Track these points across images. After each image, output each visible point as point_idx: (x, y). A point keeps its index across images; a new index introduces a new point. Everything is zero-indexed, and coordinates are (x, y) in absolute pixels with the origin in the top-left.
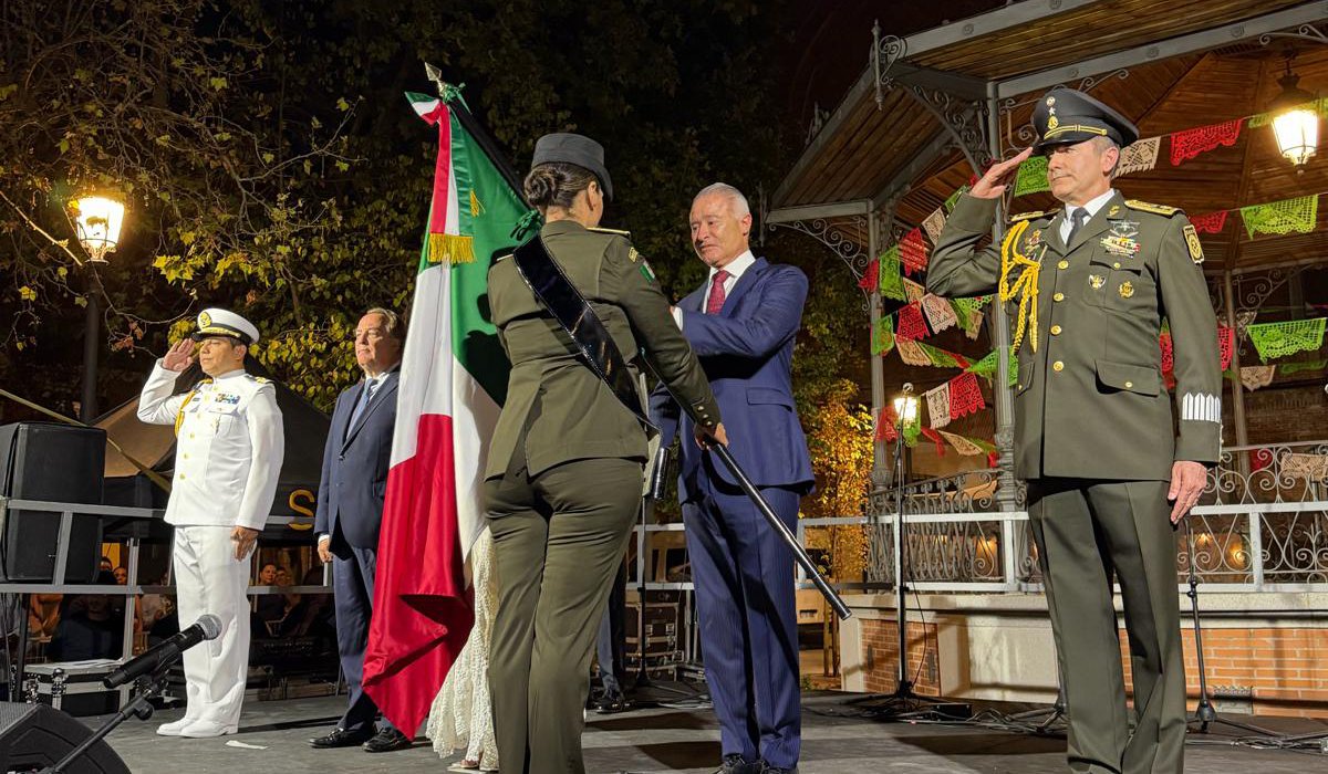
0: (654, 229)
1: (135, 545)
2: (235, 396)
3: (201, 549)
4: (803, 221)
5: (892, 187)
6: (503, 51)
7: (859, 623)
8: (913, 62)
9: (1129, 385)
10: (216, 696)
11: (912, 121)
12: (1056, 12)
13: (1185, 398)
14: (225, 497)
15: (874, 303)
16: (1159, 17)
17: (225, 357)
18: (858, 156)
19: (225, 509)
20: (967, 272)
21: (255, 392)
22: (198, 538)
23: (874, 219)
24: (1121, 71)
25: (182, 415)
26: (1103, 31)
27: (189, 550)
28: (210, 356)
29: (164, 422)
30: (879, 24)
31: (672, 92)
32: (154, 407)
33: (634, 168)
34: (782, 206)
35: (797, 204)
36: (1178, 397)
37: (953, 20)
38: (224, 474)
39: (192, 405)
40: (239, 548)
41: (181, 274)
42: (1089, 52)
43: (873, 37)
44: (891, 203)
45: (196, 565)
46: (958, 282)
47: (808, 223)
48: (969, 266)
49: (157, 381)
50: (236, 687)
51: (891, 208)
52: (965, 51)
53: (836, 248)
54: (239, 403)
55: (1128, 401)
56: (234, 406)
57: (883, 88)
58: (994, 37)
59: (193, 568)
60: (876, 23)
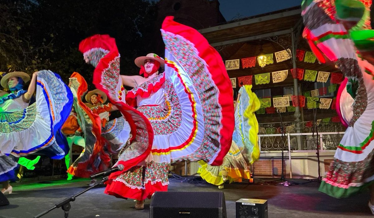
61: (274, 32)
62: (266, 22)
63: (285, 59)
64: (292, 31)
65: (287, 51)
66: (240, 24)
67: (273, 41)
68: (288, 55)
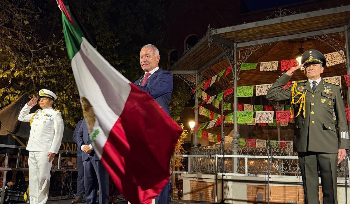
0: (136, 73)
1: (7, 155)
2: (50, 115)
3: (39, 159)
4: (179, 74)
5: (204, 68)
6: (99, 21)
7: (189, 181)
8: (217, 36)
9: (330, 128)
10: (39, 201)
11: (213, 51)
12: (257, 26)
13: (342, 133)
14: (47, 144)
15: (196, 97)
16: (281, 30)
17: (48, 103)
18: (197, 59)
19: (47, 147)
20: (280, 95)
21: (56, 114)
22: (38, 155)
23: (197, 75)
24: (269, 43)
25: (33, 119)
26: (267, 32)
27: (34, 158)
28: (43, 103)
29: (26, 121)
30: (210, 25)
31: (142, 36)
32: (24, 117)
33: (131, 56)
34: (174, 70)
35: (177, 70)
36: (340, 132)
37: (229, 26)
38: (46, 137)
39: (36, 116)
40: (50, 159)
41: (4, 75)
42: (261, 37)
43: (208, 28)
44: (203, 71)
45: (36, 163)
46: (278, 97)
47: (180, 75)
48: (281, 93)
49: (25, 109)
50: (45, 199)
51: (203, 73)
52: (231, 34)
53: (187, 82)
54: (52, 117)
55: (329, 132)
56: (50, 118)
57: (210, 42)
58: (239, 31)
59: (35, 164)
60: (209, 24)
61: (323, 29)
62: (315, 18)
63: (337, 62)
64: (346, 29)
65: (339, 53)
66: (282, 20)
67: (322, 40)
68: (341, 58)
